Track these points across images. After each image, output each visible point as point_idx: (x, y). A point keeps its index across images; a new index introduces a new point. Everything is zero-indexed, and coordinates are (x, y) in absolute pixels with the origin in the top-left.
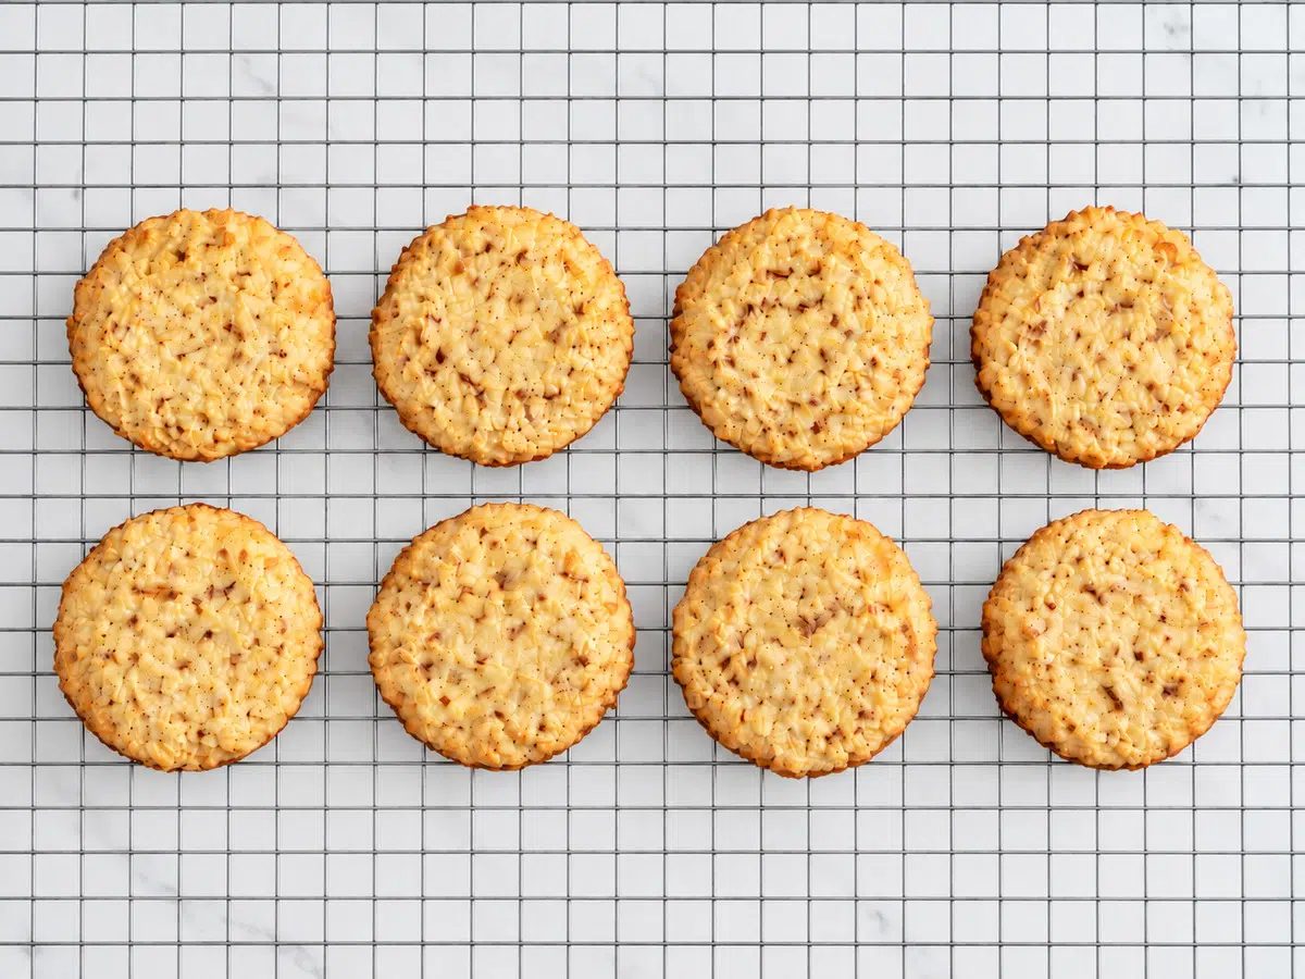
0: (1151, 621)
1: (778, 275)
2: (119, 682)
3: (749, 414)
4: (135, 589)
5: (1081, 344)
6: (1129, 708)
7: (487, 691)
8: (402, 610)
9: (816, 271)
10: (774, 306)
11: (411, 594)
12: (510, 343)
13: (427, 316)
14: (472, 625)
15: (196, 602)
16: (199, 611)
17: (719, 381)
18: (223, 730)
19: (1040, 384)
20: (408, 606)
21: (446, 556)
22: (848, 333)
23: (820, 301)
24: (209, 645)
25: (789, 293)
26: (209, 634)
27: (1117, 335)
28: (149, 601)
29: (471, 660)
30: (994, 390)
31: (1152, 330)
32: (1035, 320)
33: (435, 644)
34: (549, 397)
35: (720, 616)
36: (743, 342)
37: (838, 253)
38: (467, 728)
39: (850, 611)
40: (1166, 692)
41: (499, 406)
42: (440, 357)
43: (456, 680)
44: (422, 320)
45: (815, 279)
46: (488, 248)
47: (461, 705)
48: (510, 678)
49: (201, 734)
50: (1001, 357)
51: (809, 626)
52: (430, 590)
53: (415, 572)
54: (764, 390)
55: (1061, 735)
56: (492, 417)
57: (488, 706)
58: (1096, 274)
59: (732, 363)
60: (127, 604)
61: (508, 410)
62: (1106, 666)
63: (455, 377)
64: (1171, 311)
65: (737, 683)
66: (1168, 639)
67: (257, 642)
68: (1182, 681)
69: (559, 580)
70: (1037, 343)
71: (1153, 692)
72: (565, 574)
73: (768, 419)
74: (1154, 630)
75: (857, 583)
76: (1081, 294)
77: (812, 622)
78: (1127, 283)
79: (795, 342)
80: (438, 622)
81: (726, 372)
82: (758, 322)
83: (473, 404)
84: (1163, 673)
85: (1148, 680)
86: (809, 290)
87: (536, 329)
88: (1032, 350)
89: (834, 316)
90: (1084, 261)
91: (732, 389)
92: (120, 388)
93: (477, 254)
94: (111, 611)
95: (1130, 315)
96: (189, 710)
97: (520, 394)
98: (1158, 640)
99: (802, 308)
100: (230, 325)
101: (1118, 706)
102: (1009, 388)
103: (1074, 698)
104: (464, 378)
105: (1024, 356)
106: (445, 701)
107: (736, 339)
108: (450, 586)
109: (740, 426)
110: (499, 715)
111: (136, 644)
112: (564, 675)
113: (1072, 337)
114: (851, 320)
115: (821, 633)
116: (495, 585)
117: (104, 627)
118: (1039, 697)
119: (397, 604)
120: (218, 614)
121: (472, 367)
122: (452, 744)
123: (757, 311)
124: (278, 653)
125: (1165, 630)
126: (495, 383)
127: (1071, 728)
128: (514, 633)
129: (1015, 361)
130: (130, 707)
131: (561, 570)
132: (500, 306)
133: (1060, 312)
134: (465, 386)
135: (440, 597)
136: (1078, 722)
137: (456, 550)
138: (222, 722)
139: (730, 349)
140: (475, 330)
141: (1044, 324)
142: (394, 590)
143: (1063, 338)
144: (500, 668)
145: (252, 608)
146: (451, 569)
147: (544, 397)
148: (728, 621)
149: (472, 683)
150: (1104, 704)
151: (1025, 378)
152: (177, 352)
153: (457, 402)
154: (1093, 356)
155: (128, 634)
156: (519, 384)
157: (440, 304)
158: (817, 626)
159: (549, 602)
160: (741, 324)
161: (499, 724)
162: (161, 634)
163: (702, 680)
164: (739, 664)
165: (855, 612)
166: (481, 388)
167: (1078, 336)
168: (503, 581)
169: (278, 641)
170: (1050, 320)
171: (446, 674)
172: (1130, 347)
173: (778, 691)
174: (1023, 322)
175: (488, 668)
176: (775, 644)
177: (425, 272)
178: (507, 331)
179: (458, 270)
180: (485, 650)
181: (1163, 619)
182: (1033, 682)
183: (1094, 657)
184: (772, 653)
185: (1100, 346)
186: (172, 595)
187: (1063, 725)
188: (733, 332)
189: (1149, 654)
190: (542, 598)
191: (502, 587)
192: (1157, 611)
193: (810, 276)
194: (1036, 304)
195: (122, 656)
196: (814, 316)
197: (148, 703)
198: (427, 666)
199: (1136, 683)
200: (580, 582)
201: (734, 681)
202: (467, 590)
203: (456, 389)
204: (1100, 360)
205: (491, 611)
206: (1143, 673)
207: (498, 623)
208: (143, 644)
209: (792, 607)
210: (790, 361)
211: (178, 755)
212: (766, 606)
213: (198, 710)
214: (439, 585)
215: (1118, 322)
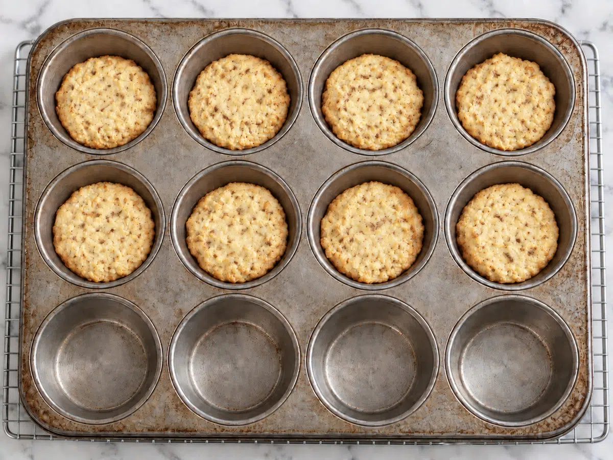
0: (522, 226)
1: (365, 77)
2: (78, 248)
3: (351, 129)
4: (83, 213)
5: (497, 104)
6: (515, 261)
7: (232, 253)
8: (200, 221)
9: (380, 77)
10: (363, 89)
11: (204, 214)
12: (243, 104)
13: (211, 94)
14: (227, 228)
15: (107, 218)
16: (108, 221)
17: (340, 116)
18: (117, 268)
19: (481, 119)
20: (203, 219)
21: (218, 201)
22: (391, 101)
23: (381, 88)
24: (112, 234)
25: (369, 84)
26: (112, 230)
27: (510, 101)
28: (89, 218)
29: (225, 241)
30: (463, 121)
31: (524, 100)
32: (479, 94)
33: (212, 234)
34: (258, 124)
35: (340, 221)
36: (350, 101)
37: (389, 71)
38: (224, 267)
39: (390, 221)
40: (530, 253)
41: (239, 128)
42: (216, 110)
43: (220, 248)
44: (209, 95)
45: (379, 79)
46: (235, 68)
47: (221, 258)
48: (241, 249)
49: (109, 268)
50: (466, 109)
51: (374, 227)
52: (212, 214)
53: (206, 206)
54: (358, 121)
55: (490, 274)
56: (236, 132)
57: (232, 259)
58: (503, 78)
59: (346, 110)
60: (80, 219)
61: (242, 130)
62: (506, 246)
63: (222, 117)
64: (531, 93)
65: (345, 248)
66: (529, 233)
67: (130, 233)
68: (535, 249)
69: (261, 212)
70: (480, 103)
71: (524, 254)
72: (264, 210)
73: (358, 131)
74: (523, 230)
75: (394, 210)
76: (497, 85)
77: (376, 225)
78: (514, 81)
79: (370, 102)
80: (214, 226)
81: (343, 112)
82: (357, 94)
83: (228, 126)
84: (528, 246)
85: (522, 250)
86: (377, 83)
87: (253, 99)
88: (478, 106)
89: (386, 94)
90: (498, 73)
91: (345, 119)
92: (82, 127)
93: (231, 71)
94: (74, 221)
95: (516, 93)
96: (105, 260)
97: (247, 123)
98: (525, 234)
99: (374, 90)
100: (118, 94)
101: (511, 260)
102: (469, 120)
103: (494, 259)
104: (225, 117)
105: (474, 108)
106: (215, 256)
107: (348, 100)
108: (219, 212)
109: (347, 134)
110: (236, 263)
111: (84, 234)
112: (261, 249)
113: (493, 101)
114: (392, 96)
115: (379, 230)
116: (236, 213)
117: (72, 228)
118: (480, 259)
119: (198, 218)
120: (115, 222)
121: (228, 114)
122: (218, 273)
123: (357, 90)
124: (139, 237)
125: (528, 229)
126: (237, 119)
127: (493, 270)
128: (244, 231)
129: (471, 109)
130: (82, 258)
131: (263, 208)
132: (239, 89)
133: (489, 92)
134: (225, 120)
135: (215, 216)
136: (496, 268)
137: (222, 199)
138: (117, 264)
139: (345, 103)
140: (229, 99)
141: (482, 96)
142: (197, 213)
143: (490, 101)
144: (237, 244)
145: (129, 220)
146: (220, 207)
147: (256, 124)
148: (343, 224)
149: (226, 251)
150: (505, 260)
151: (475, 116)
152: (100, 108)
153: (222, 127)
154: (501, 108)
155: (81, 230)
156: (246, 119)
157: (216, 89)
158: (378, 227)
159: (257, 221)
160: (350, 95)
161: (235, 266)
162: (94, 230)
163: (332, 247)
164: (347, 240)
165: (393, 222)
166: (232, 121)
167: (496, 101)
168: (240, 211)
169: (139, 232)
170: (485, 94)
171: (216, 246)
172: (516, 106)
173: (362, 252)
174: (475, 95)
175: (232, 245)
176: (361, 234)
177: (210, 77)
178: (242, 100)
179: (223, 76)
180: (232, 237)
181: (526, 225)
182: (477, 254)
183: (500, 242)
184: (360, 237)
185: (504, 105)
186: (98, 215)
187: (490, 269)
188: (347, 97)
189: (522, 239)
190: (255, 219)
191: (239, 214)
192: (524, 222)
193: (377, 78)
194: (479, 89)
195: (79, 238)
196: (378, 93)
197: (89, 256)
198: (209, 243)
199: (517, 251)
200: (269, 214)
201: (345, 247)
202: (225, 214)
203: (222, 121)
204: (504, 110)
205: (235, 222)
206: (520, 247)
207: (238, 227)
208: (86, 234)
209: (369, 219)
210: (368, 110)
211: (101, 276)
212: (358, 218)
213: (108, 259)
214: (215, 212)
215: (511, 96)
